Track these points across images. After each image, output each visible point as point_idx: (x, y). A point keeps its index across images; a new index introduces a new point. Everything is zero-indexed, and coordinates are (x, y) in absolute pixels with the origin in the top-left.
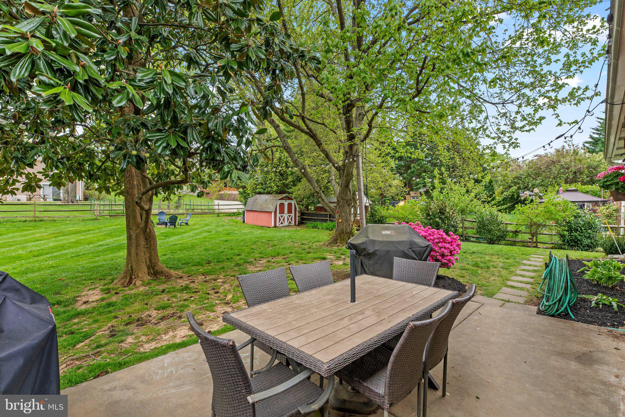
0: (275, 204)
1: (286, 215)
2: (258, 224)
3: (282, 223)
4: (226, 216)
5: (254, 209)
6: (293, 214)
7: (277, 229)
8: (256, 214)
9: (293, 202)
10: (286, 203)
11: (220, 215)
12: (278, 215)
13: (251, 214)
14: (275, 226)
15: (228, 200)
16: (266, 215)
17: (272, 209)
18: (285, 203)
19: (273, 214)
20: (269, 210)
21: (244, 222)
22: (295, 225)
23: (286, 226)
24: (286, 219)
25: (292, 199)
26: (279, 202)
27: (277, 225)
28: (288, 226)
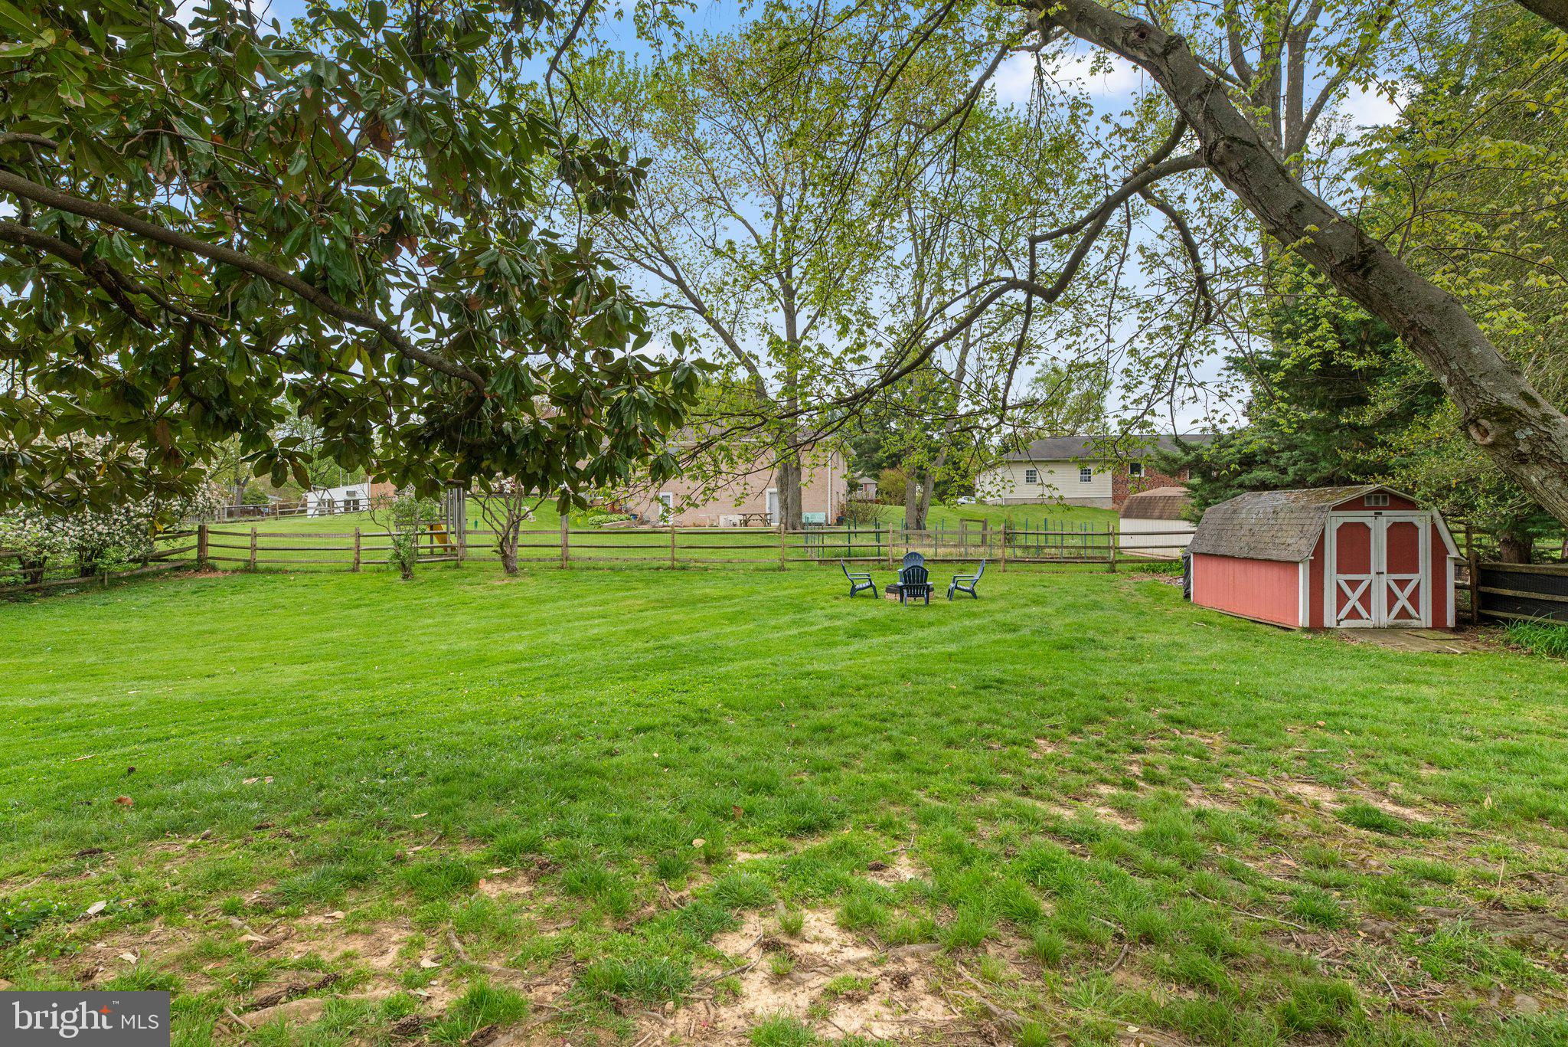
0: (1314, 530)
1: (1379, 579)
2: (1238, 610)
3: (1354, 614)
4: (1142, 570)
5: (1222, 551)
6: (1423, 576)
7: (1322, 638)
8: (1231, 567)
9: (1421, 520)
10: (1379, 526)
11: (1118, 567)
12: (1332, 578)
13: (1213, 566)
14: (1316, 625)
15: (1160, 518)
16: (1272, 574)
17: (1300, 547)
18: (1370, 522)
19: (1303, 573)
20: (1284, 556)
21: (1187, 596)
22: (1438, 624)
23: (1377, 630)
24: (1379, 598)
25: (1412, 505)
26: (1336, 521)
27: (1329, 620)
28: (1392, 629)
